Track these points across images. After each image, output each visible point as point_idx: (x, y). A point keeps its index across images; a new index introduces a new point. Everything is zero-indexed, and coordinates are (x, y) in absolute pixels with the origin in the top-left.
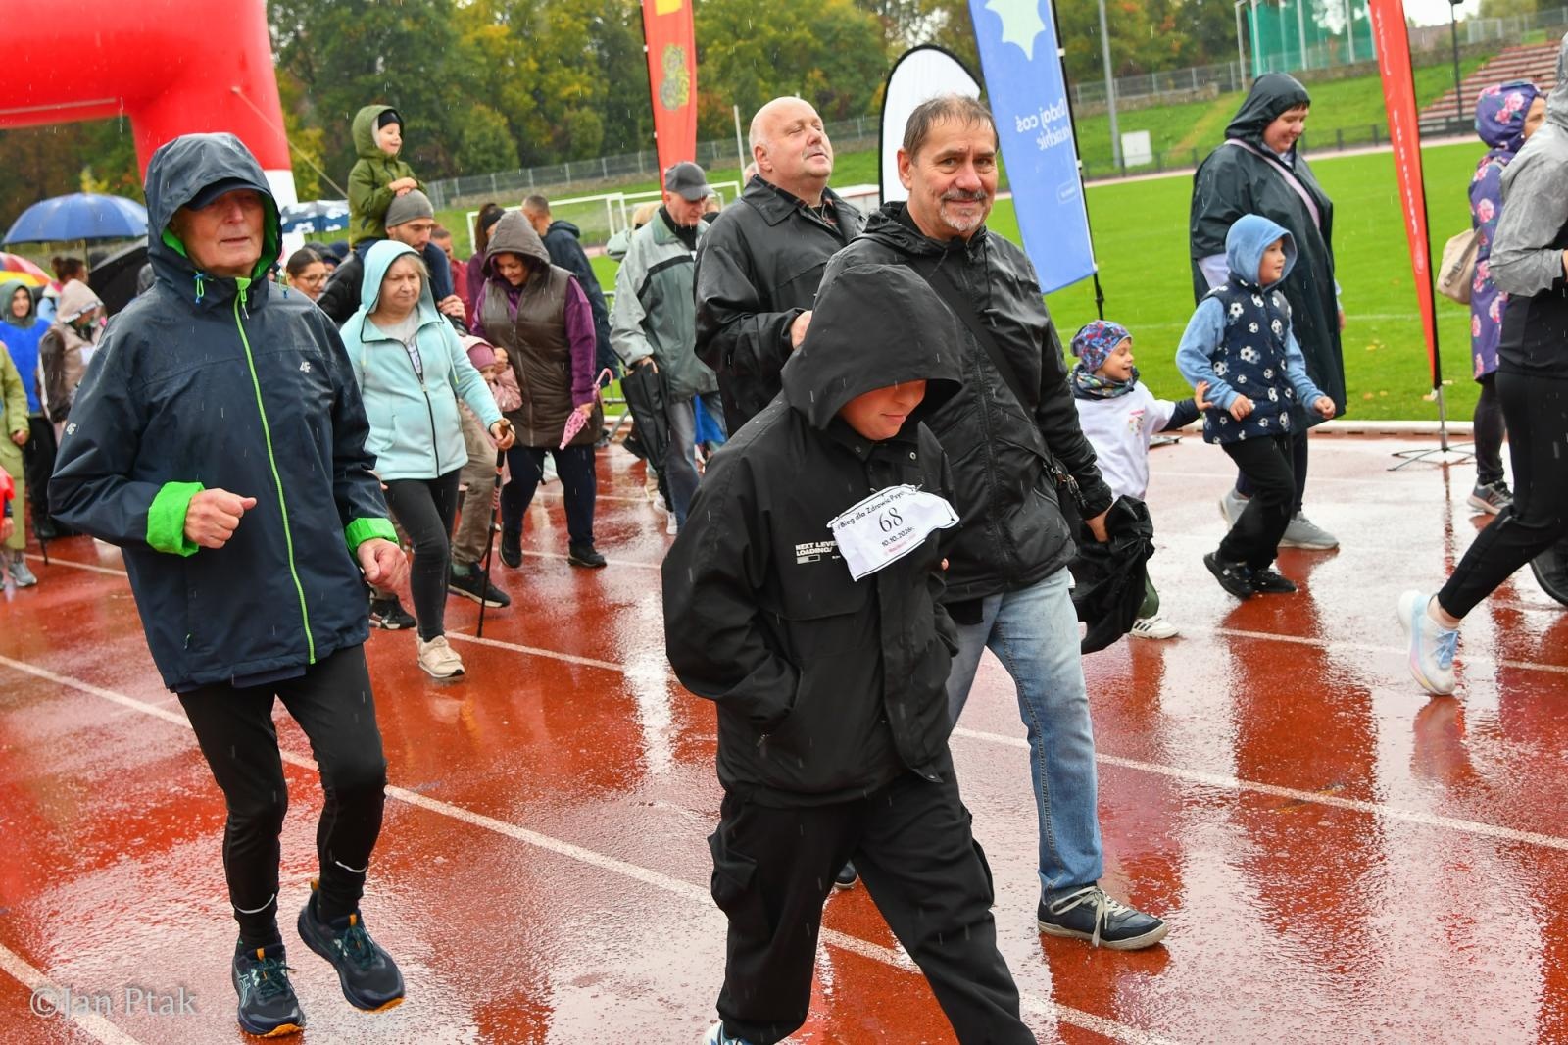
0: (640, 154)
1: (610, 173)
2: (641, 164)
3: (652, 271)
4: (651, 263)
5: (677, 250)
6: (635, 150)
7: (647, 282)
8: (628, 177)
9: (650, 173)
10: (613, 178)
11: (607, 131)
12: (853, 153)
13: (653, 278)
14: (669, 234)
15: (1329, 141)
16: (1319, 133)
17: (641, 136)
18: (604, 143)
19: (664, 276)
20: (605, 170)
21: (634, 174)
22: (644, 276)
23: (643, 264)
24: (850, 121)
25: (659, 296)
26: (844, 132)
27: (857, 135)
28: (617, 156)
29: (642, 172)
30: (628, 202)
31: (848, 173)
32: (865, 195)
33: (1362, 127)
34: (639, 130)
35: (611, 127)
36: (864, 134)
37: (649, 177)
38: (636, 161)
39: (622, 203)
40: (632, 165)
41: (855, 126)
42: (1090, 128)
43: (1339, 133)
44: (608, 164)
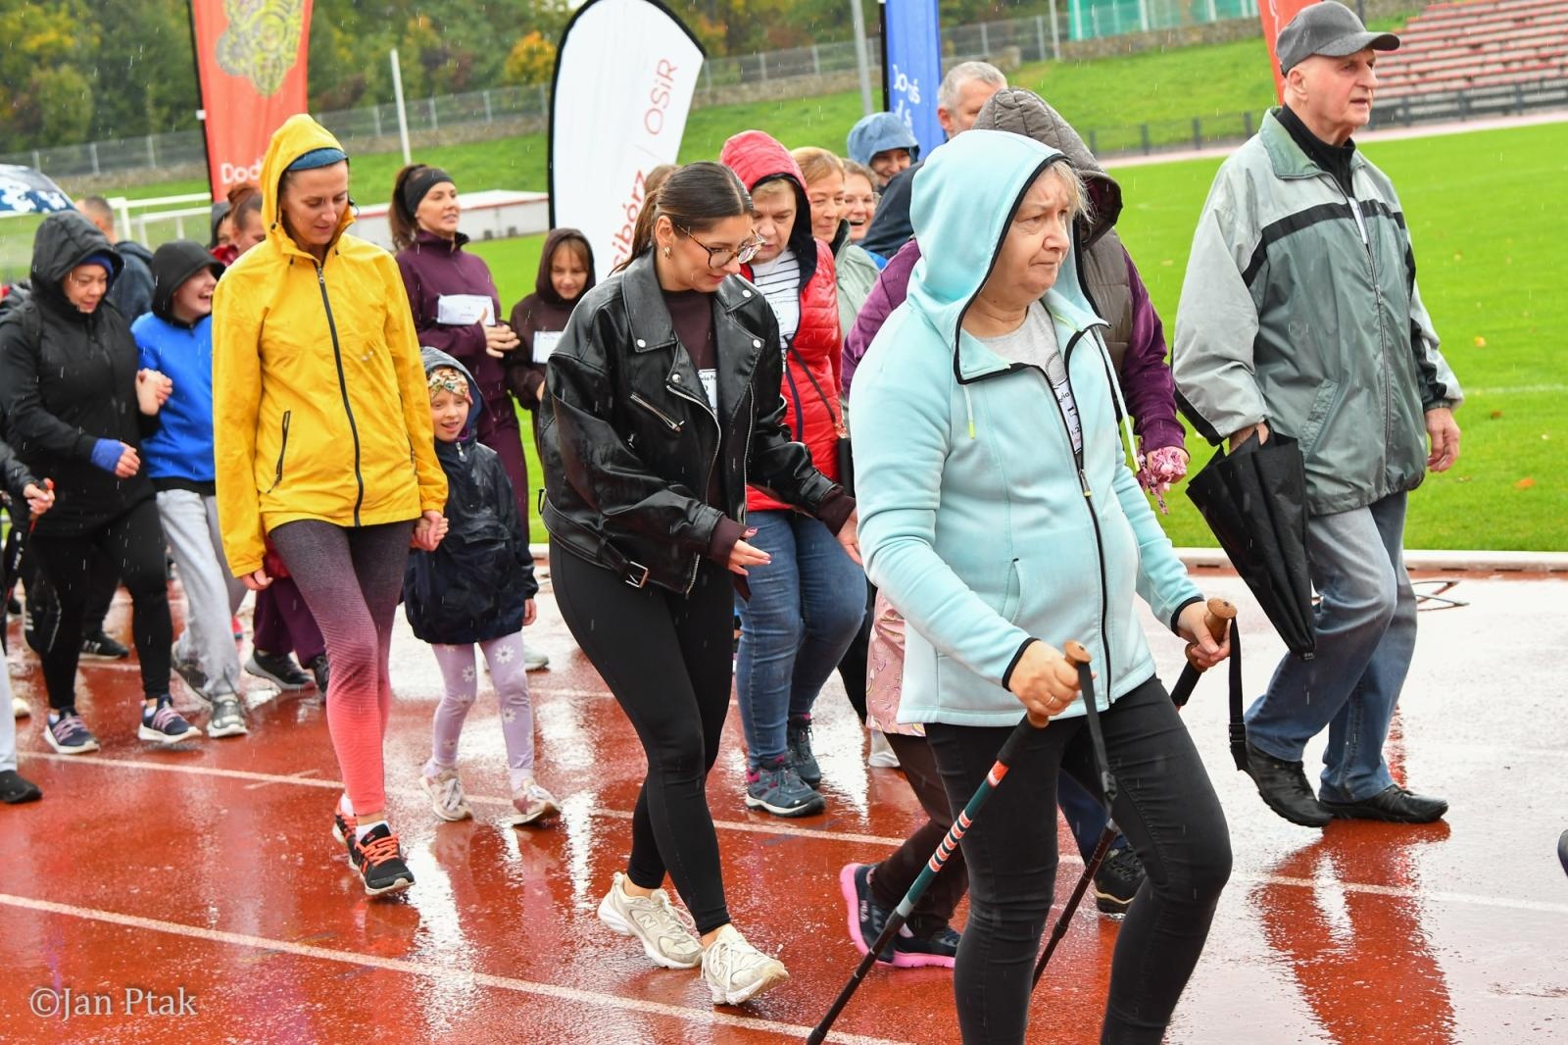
0: (150, 140)
1: (103, 167)
2: (151, 155)
3: (1270, 235)
4: (1269, 217)
5: (1319, 192)
6: (142, 131)
7: (1260, 257)
8: (132, 174)
9: (166, 167)
10: (109, 174)
11: (98, 102)
12: (478, 142)
13: (1272, 249)
14: (1303, 160)
15: (1183, 134)
16: (1168, 123)
17: (150, 111)
18: (94, 119)
19: (1295, 245)
20: (95, 162)
21: (140, 170)
22: (1252, 246)
23: (1253, 221)
24: (473, 95)
25: (1281, 283)
26: (463, 111)
27: (484, 116)
28: (114, 142)
29: (154, 166)
30: (133, 212)
31: (471, 173)
32: (497, 207)
33: (1228, 115)
34: (149, 102)
35: (106, 96)
36: (494, 114)
37: (165, 175)
38: (144, 149)
39: (125, 215)
40: (137, 155)
41: (481, 102)
42: (833, 110)
43: (1196, 124)
44: (101, 153)
